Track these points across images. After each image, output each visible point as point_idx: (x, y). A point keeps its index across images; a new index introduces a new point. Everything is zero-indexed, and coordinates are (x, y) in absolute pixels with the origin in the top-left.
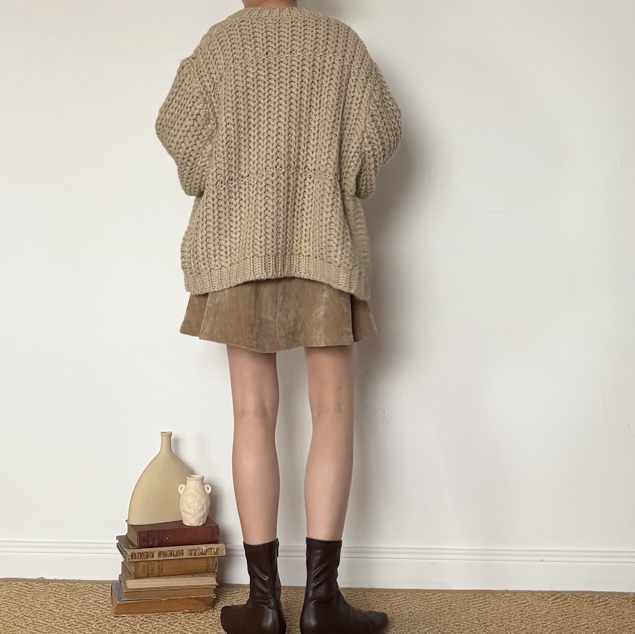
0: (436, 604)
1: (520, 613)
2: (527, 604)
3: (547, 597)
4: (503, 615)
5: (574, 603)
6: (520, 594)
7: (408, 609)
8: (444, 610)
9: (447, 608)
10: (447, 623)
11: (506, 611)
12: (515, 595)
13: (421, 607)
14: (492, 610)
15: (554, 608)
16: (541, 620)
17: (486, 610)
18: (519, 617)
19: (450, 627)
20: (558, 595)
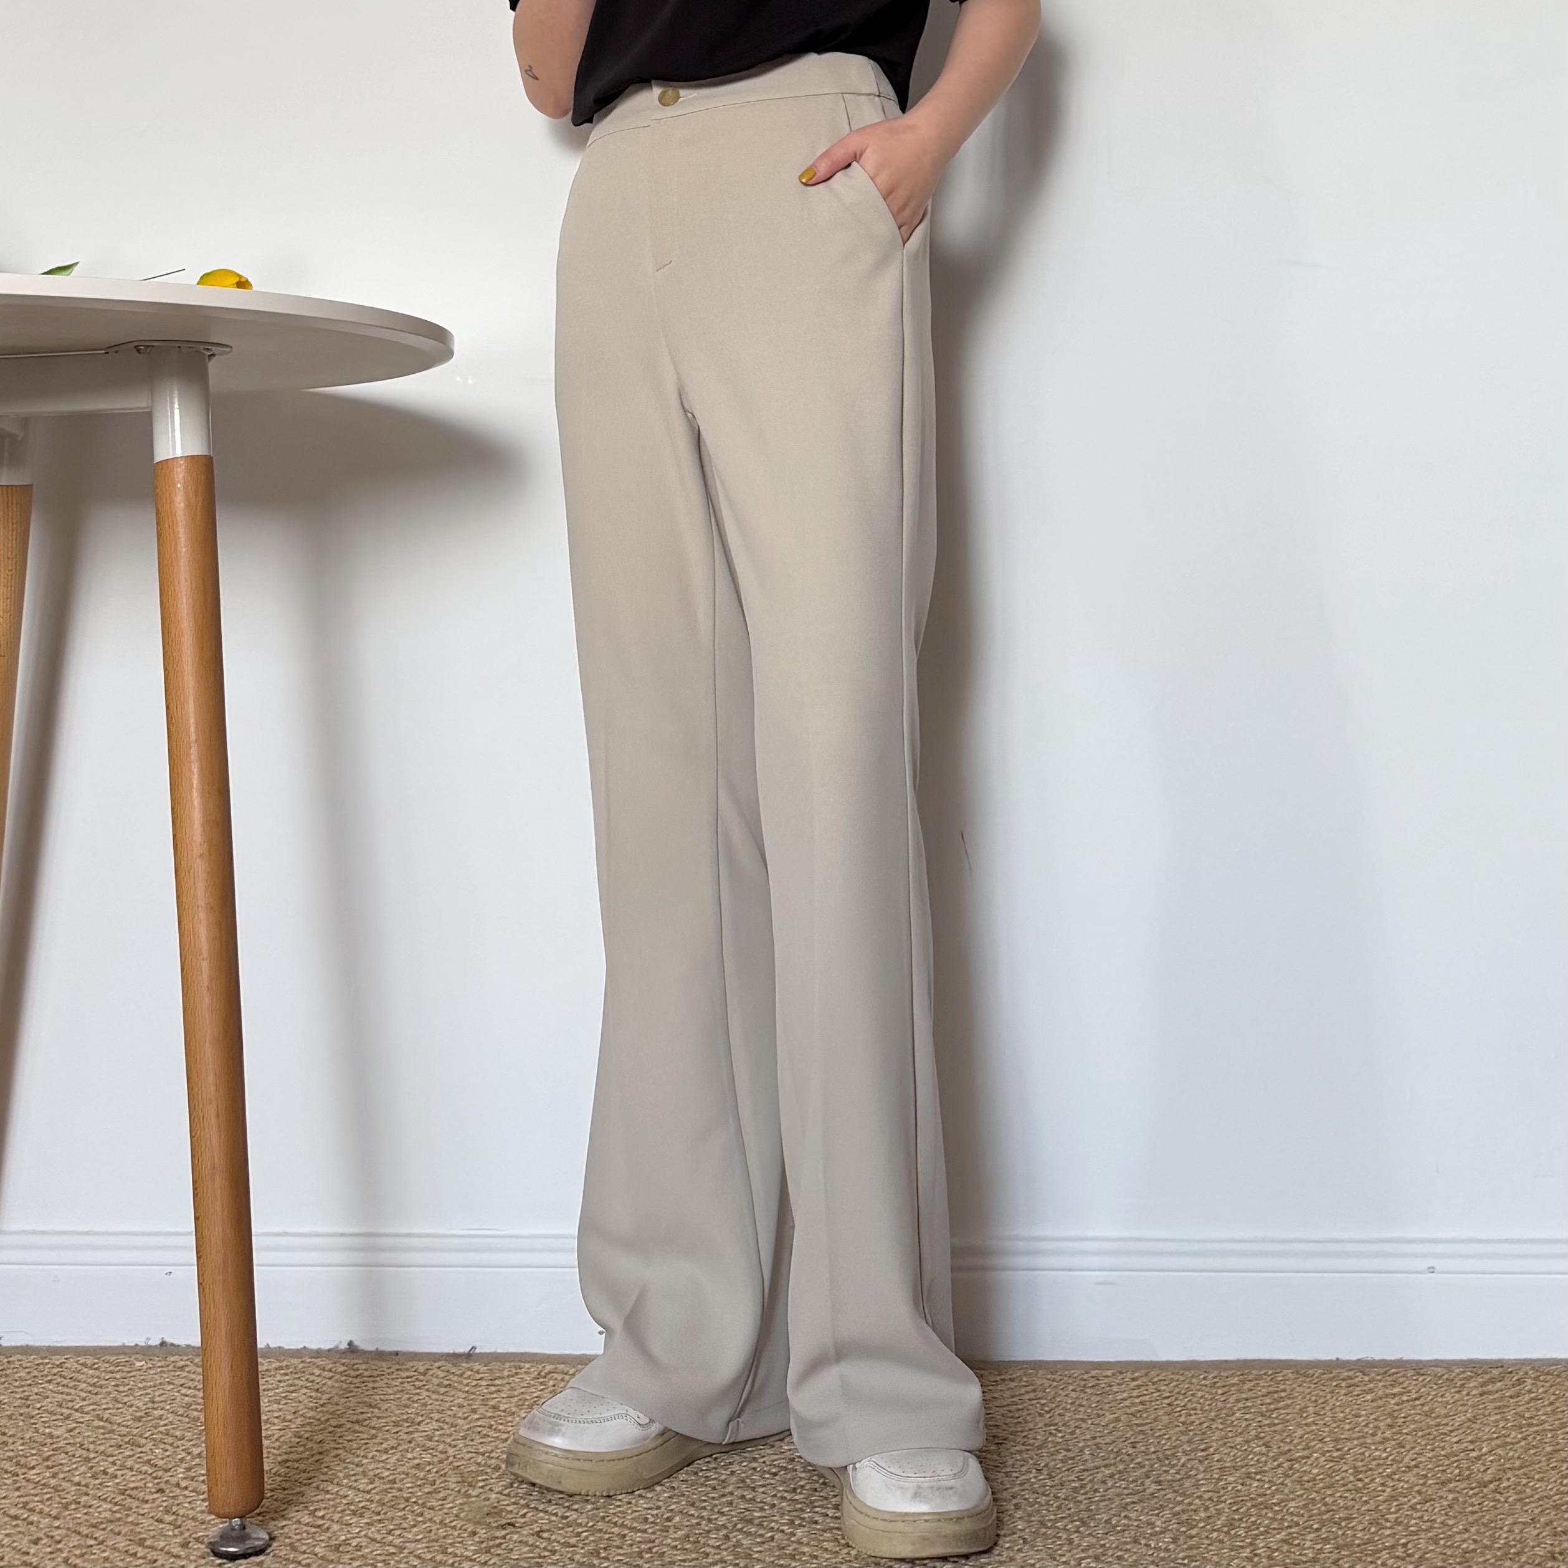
0: (1125, 1400)
1: (1388, 1421)
2: (1405, 1398)
3: (1464, 1378)
4: (1338, 1427)
5: (1544, 1392)
6: (1382, 1371)
7: (1040, 1415)
8: (1152, 1416)
9: (1161, 1413)
10: (1168, 1452)
11: (1344, 1417)
12: (1364, 1374)
13: (1082, 1409)
14: (1298, 1414)
15: (1491, 1406)
16: (1457, 1443)
17: (1281, 1417)
18: (1388, 1434)
19: (1180, 1464)
20: (1495, 1372)
